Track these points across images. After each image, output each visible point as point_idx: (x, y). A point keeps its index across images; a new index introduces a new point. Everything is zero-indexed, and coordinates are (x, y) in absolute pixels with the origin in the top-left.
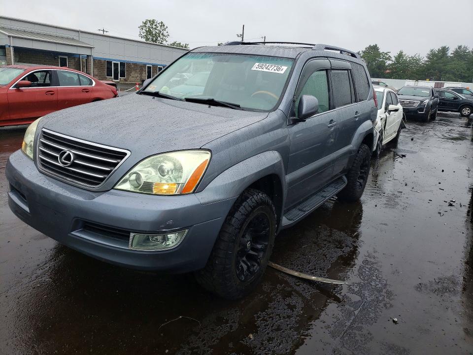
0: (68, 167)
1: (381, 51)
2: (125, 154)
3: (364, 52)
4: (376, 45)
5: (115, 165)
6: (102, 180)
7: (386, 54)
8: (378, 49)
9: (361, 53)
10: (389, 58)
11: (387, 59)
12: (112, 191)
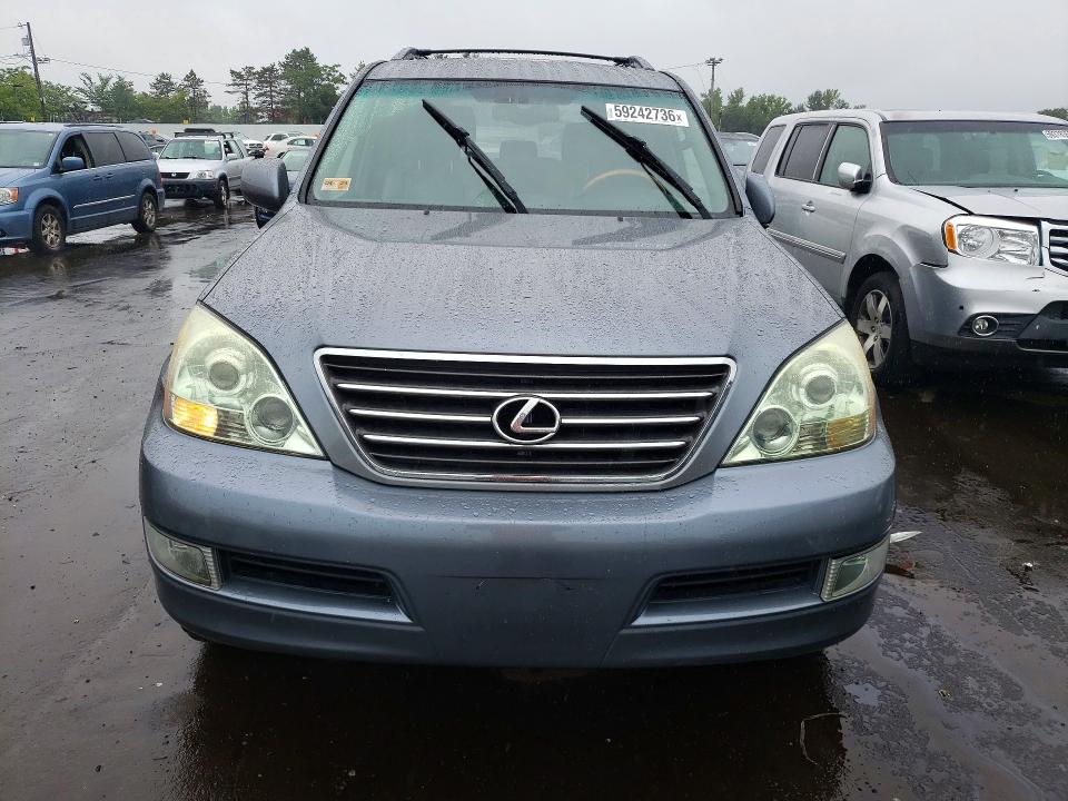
0: (551, 440)
1: (321, 62)
2: (725, 368)
3: (285, 66)
4: (307, 49)
5: (708, 403)
6: (678, 452)
7: (333, 68)
8: (313, 59)
9: (277, 66)
10: (341, 79)
11: (337, 80)
12: (719, 473)
